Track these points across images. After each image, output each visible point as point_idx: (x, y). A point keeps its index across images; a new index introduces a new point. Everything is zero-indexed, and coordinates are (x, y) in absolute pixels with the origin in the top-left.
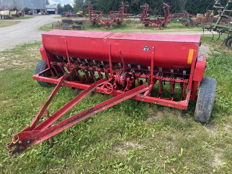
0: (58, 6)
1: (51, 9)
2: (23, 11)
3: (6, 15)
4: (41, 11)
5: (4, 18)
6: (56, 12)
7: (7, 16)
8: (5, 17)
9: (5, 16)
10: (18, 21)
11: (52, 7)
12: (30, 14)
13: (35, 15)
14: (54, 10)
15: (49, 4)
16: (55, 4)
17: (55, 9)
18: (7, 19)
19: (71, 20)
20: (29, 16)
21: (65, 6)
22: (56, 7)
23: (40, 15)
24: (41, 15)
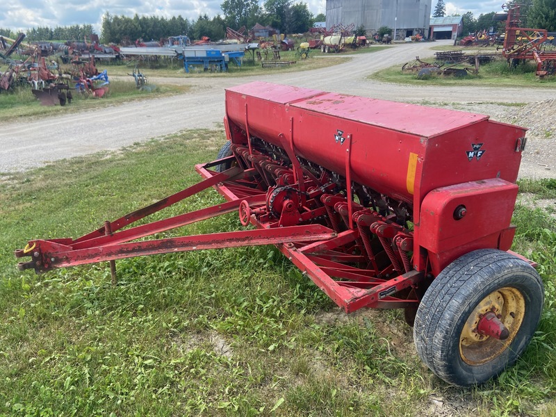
0: (462, 19)
1: (444, 26)
2: (376, 34)
3: (333, 44)
4: (415, 33)
5: (329, 52)
6: (455, 34)
7: (335, 46)
8: (331, 49)
9: (330, 46)
10: (347, 58)
11: (448, 22)
12: (384, 42)
13: (396, 43)
14: (450, 29)
15: (443, 16)
16: (456, 15)
17: (454, 26)
18: (334, 52)
19: (461, 54)
20: (384, 45)
21: (482, 18)
22: (457, 21)
23: (406, 42)
24: (410, 42)
